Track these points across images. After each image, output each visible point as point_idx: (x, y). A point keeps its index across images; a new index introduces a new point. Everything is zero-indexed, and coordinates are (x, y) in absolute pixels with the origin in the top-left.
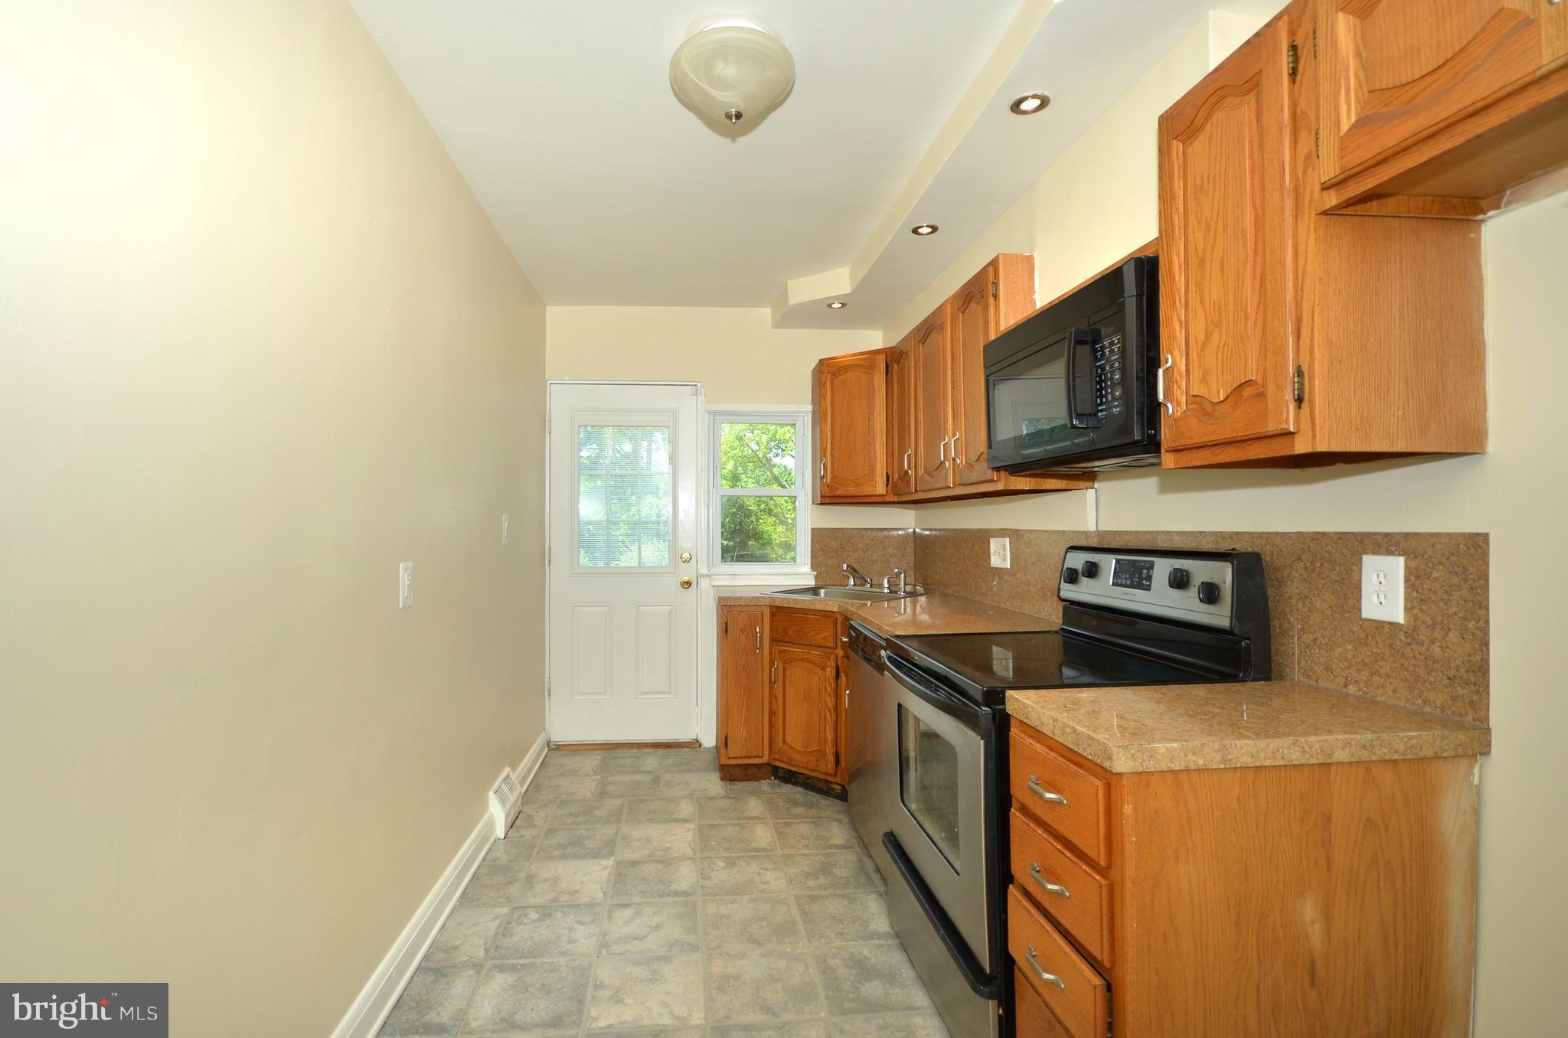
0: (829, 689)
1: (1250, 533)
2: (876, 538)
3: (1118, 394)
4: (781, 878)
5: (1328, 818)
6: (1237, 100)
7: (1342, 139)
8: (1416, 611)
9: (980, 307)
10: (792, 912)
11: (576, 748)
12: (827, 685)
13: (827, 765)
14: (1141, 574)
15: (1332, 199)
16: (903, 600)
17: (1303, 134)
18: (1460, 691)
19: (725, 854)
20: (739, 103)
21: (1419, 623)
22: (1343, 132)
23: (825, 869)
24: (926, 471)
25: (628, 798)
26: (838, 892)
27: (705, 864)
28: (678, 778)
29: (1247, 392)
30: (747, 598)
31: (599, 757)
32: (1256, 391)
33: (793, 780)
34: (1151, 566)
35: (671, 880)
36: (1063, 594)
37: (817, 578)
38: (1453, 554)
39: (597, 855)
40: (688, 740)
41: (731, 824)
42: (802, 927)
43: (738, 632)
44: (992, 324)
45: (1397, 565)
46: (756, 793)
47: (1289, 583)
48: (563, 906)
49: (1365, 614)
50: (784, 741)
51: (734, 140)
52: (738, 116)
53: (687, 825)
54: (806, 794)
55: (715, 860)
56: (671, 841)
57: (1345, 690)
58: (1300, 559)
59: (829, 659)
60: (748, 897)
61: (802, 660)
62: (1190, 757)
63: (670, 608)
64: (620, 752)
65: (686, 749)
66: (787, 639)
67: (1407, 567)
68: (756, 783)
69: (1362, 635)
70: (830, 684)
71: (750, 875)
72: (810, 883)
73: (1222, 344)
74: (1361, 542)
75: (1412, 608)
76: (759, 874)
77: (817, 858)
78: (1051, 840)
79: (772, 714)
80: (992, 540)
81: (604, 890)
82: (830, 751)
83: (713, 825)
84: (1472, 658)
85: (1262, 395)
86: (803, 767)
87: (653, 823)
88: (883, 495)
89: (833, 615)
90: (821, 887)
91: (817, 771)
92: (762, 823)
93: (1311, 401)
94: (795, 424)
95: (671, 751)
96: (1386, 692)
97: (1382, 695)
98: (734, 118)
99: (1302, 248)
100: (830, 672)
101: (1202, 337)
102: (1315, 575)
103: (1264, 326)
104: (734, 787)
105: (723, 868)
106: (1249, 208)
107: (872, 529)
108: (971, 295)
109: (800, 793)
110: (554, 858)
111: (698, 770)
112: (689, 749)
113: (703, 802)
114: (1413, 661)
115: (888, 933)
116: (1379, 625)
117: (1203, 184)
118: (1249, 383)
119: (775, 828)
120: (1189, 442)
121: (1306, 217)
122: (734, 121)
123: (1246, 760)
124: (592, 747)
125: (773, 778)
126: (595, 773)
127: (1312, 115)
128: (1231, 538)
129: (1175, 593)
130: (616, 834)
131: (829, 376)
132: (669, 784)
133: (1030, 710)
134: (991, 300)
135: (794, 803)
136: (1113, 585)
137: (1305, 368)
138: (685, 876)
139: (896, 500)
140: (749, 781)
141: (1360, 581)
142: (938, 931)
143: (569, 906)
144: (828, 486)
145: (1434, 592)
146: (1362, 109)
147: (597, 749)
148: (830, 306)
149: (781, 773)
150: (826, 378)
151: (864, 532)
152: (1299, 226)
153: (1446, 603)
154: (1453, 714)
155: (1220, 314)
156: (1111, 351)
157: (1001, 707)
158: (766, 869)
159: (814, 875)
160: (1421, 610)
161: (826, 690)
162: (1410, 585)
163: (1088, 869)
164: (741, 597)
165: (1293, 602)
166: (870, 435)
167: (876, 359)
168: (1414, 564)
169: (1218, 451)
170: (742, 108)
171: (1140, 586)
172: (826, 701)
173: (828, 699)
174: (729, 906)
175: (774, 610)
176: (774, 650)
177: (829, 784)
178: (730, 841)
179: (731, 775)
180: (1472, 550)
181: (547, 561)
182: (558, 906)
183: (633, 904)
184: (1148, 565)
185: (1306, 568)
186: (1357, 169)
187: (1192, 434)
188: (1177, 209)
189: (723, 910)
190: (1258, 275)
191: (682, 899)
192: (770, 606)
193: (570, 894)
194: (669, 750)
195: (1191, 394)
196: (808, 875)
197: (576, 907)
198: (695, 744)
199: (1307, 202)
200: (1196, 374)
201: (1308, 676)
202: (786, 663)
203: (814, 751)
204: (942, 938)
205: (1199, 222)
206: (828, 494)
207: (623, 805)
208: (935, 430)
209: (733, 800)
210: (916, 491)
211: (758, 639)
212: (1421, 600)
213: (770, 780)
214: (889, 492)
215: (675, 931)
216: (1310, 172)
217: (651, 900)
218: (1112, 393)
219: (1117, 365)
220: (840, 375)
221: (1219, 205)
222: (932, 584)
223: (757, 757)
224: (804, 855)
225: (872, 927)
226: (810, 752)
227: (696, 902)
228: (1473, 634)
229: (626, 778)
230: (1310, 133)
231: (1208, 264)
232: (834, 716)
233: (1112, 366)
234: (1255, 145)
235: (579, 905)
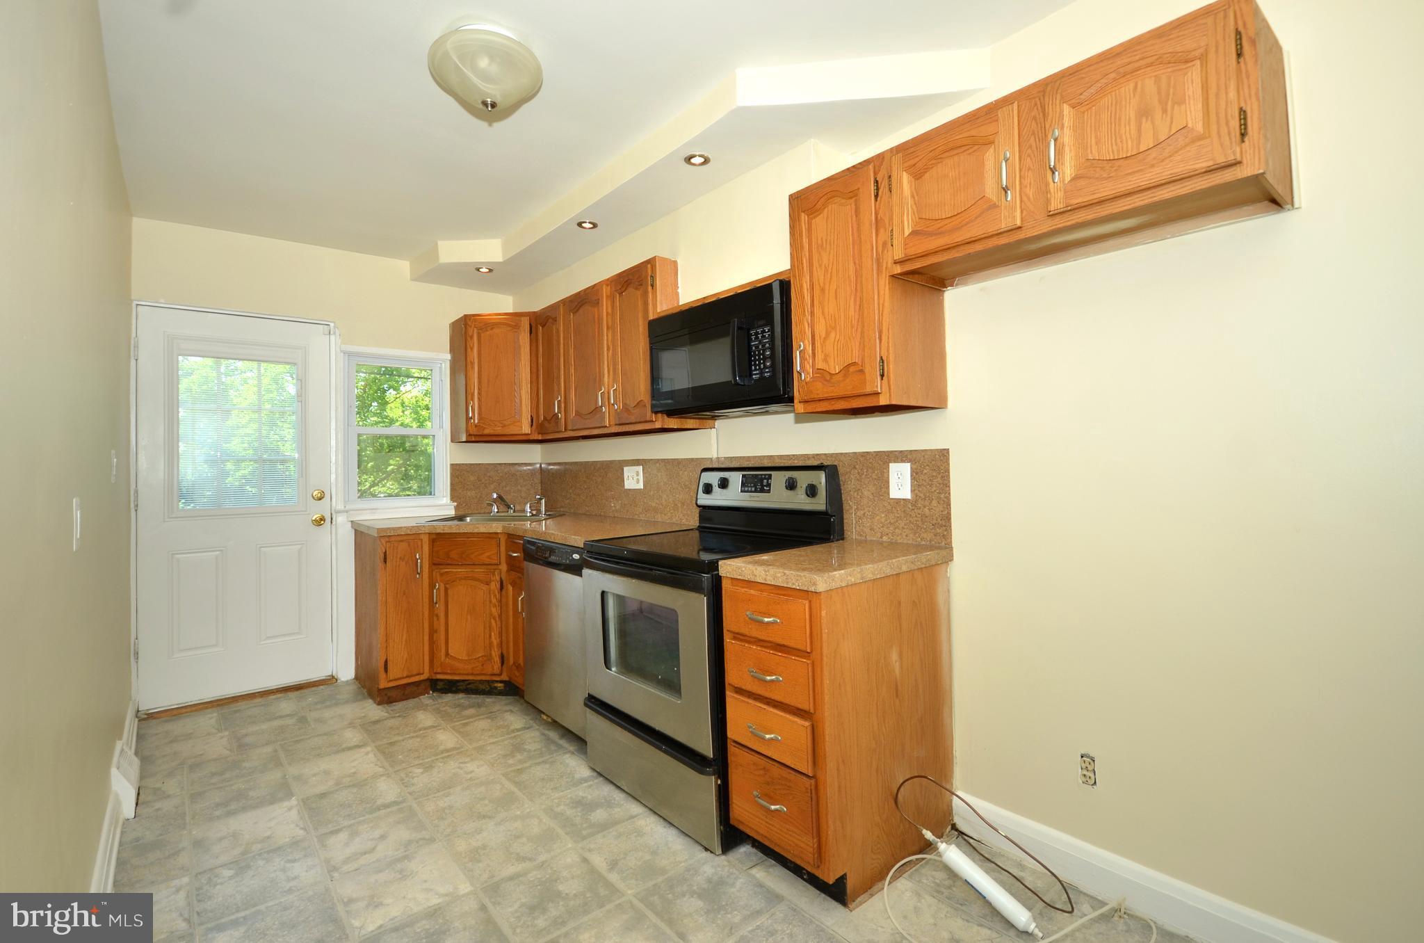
0: (494, 601)
1: (825, 454)
2: (508, 472)
3: (768, 364)
4: (482, 765)
5: (900, 603)
6: (843, 201)
7: (905, 239)
8: (917, 492)
9: (639, 293)
10: (506, 786)
11: (175, 712)
12: (492, 596)
13: (493, 667)
14: (762, 482)
15: (898, 270)
16: (544, 522)
17: (882, 231)
18: (938, 531)
19: (417, 762)
20: (498, 96)
21: (918, 497)
22: (906, 236)
23: (517, 748)
24: (578, 413)
25: (279, 743)
26: (538, 761)
27: (403, 775)
28: (327, 714)
29: (852, 369)
30: (407, 528)
31: (215, 714)
32: (857, 369)
33: (454, 689)
34: (770, 476)
35: (373, 797)
36: (700, 502)
37: (456, 508)
38: (933, 460)
39: (272, 800)
40: (322, 678)
41: (409, 737)
42: (521, 794)
43: (398, 560)
44: (650, 307)
45: (905, 468)
46: (424, 708)
47: (849, 482)
48: (260, 855)
49: (892, 496)
50: (447, 654)
51: (490, 125)
52: (493, 105)
53: (363, 750)
54: (470, 698)
55: (410, 769)
56: (354, 767)
57: (881, 540)
58: (855, 468)
59: (494, 575)
60: (459, 788)
61: (466, 578)
62: (849, 578)
63: (299, 546)
64: (242, 705)
65: (322, 687)
66: (449, 562)
67: (911, 468)
68: (416, 700)
69: (889, 507)
70: (495, 596)
71: (453, 771)
72: (511, 761)
73: (837, 340)
74: (888, 456)
75: (914, 490)
76: (460, 768)
77: (506, 742)
78: (764, 649)
79: (433, 632)
80: (626, 469)
81: (302, 826)
82: (495, 654)
83: (391, 743)
84: (943, 513)
85: (862, 371)
86: (468, 674)
87: (322, 757)
88: (528, 434)
89: (495, 536)
90: (520, 762)
91: (483, 674)
92: (440, 729)
93: (888, 377)
94: (432, 370)
95: (306, 691)
96: (902, 537)
97: (900, 539)
98: (489, 106)
99: (882, 293)
100: (495, 586)
101: (823, 335)
102: (863, 476)
103: (862, 332)
104: (394, 708)
105: (422, 773)
106: (852, 265)
107: (505, 464)
108: (629, 281)
109: (462, 698)
110: (219, 818)
111: (347, 702)
112: (326, 686)
113: (369, 728)
114: (915, 518)
115: (592, 776)
116: (898, 501)
117: (823, 244)
118: (854, 364)
119: (454, 729)
120: (816, 397)
121: (884, 275)
122: (490, 109)
123: (870, 576)
124: (201, 706)
125: (431, 692)
126: (219, 730)
127: (887, 221)
128: (814, 457)
129: (790, 493)
130: (284, 777)
131: (475, 330)
132: (320, 721)
133: (744, 569)
134: (650, 288)
135: (463, 707)
136: (741, 492)
137: (884, 358)
138: (387, 790)
139: (540, 438)
140: (407, 699)
141: (888, 478)
142: (660, 749)
143: (269, 852)
144: (476, 426)
145: (925, 481)
146: (915, 226)
147: (207, 708)
148: (478, 270)
149: (440, 685)
150: (473, 331)
151: (498, 466)
152: (880, 280)
153: (930, 486)
154: (936, 543)
155: (835, 323)
156: (763, 337)
157: (716, 573)
158: (465, 763)
159: (512, 755)
160: (919, 491)
161: (490, 602)
162: (913, 478)
163: (796, 658)
164: (401, 528)
165: (852, 493)
166: (515, 384)
167: (521, 321)
168: (915, 466)
169: (833, 403)
170: (498, 100)
171: (762, 491)
172: (491, 611)
173: (494, 610)
174: (446, 799)
175: (434, 537)
176: (434, 573)
177: (491, 684)
178: (417, 751)
179: (389, 698)
180: (942, 458)
181: (132, 506)
182: (254, 856)
183: (344, 827)
184: (767, 477)
185: (859, 473)
186: (914, 257)
187: (818, 392)
188: (805, 255)
189: (441, 804)
190: (858, 303)
191: (394, 808)
192: (429, 533)
193: (262, 841)
194: (302, 691)
195: (817, 367)
196: (505, 756)
197: (278, 850)
198: (331, 680)
199: (884, 267)
200: (819, 356)
201: (861, 535)
202: (447, 584)
203: (479, 657)
204: (665, 752)
205: (820, 266)
206: (475, 433)
207: (276, 751)
208: (590, 382)
209: (400, 719)
210: (566, 430)
211: (419, 564)
212: (919, 485)
213: (428, 694)
214: (533, 432)
215: (404, 834)
216: (886, 252)
217: (361, 818)
218: (764, 363)
219: (767, 345)
220: (487, 331)
221: (833, 259)
222: (562, 507)
223: (418, 674)
224: (493, 743)
225: (577, 776)
226: (475, 659)
227: (410, 806)
228: (943, 501)
229: (264, 726)
230: (886, 231)
231: (827, 292)
232: (499, 623)
233: (763, 346)
234: (855, 229)
235: (279, 848)
